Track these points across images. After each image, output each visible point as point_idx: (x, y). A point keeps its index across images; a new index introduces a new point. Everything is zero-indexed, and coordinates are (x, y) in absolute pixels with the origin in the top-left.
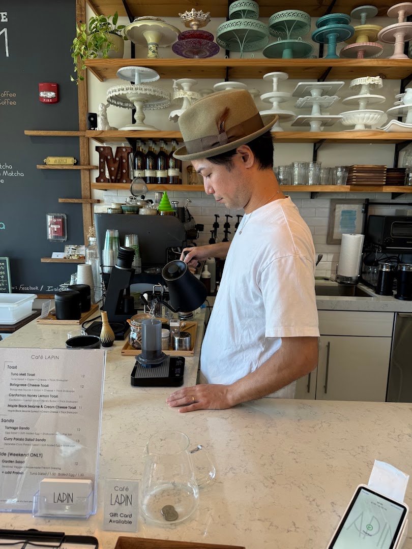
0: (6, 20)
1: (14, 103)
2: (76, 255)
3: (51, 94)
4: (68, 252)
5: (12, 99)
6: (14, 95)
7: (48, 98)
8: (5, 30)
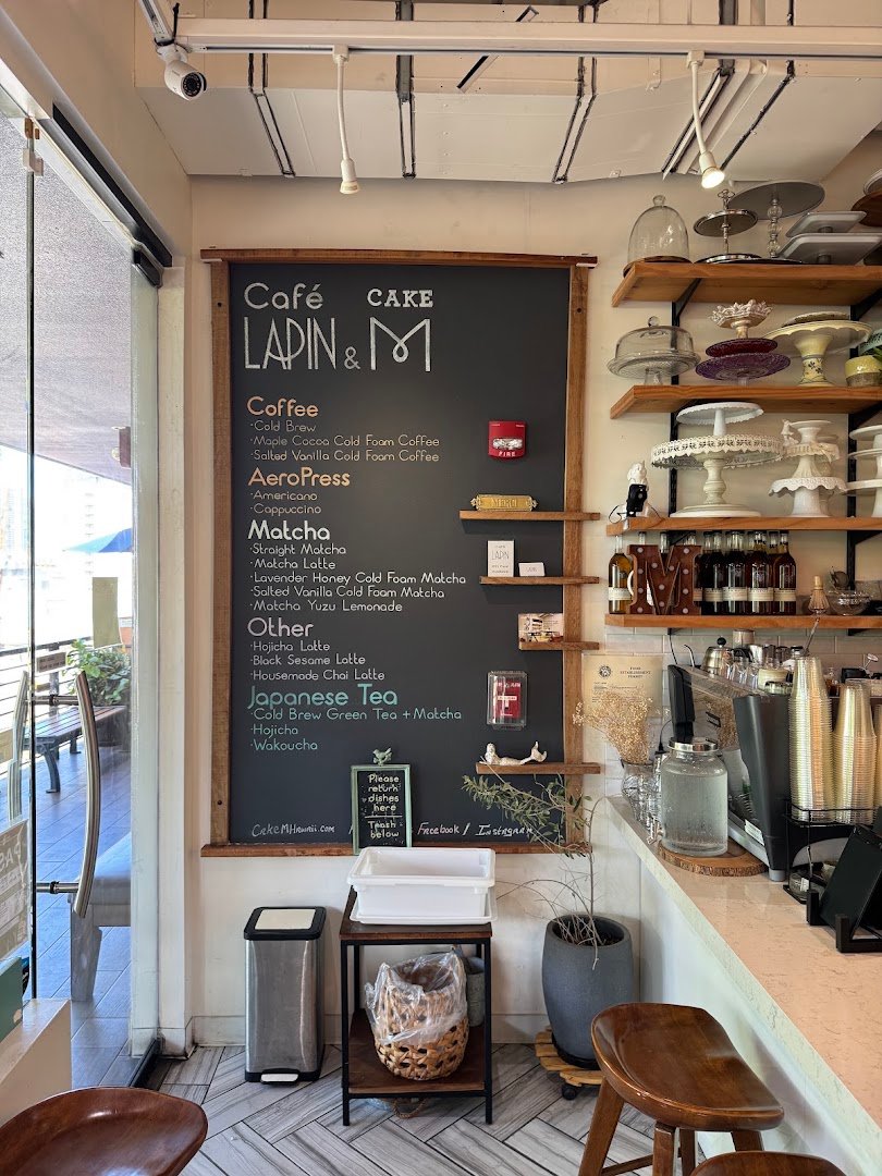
0: (431, 304)
1: (435, 458)
2: (544, 634)
3: (516, 443)
4: (527, 628)
5: (431, 451)
6: (434, 443)
7: (507, 450)
8: (426, 323)
